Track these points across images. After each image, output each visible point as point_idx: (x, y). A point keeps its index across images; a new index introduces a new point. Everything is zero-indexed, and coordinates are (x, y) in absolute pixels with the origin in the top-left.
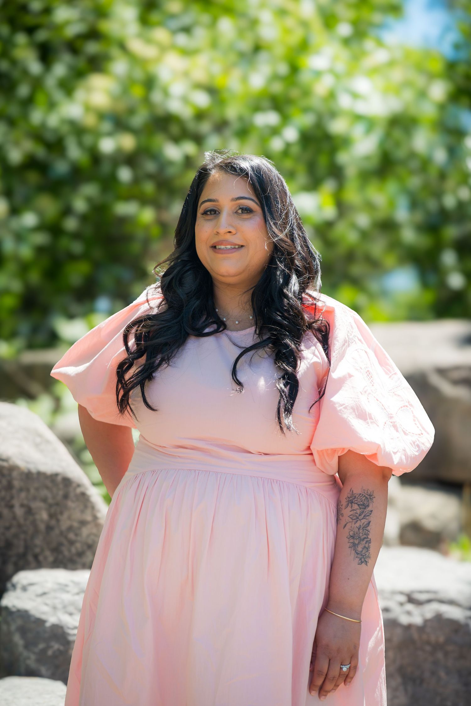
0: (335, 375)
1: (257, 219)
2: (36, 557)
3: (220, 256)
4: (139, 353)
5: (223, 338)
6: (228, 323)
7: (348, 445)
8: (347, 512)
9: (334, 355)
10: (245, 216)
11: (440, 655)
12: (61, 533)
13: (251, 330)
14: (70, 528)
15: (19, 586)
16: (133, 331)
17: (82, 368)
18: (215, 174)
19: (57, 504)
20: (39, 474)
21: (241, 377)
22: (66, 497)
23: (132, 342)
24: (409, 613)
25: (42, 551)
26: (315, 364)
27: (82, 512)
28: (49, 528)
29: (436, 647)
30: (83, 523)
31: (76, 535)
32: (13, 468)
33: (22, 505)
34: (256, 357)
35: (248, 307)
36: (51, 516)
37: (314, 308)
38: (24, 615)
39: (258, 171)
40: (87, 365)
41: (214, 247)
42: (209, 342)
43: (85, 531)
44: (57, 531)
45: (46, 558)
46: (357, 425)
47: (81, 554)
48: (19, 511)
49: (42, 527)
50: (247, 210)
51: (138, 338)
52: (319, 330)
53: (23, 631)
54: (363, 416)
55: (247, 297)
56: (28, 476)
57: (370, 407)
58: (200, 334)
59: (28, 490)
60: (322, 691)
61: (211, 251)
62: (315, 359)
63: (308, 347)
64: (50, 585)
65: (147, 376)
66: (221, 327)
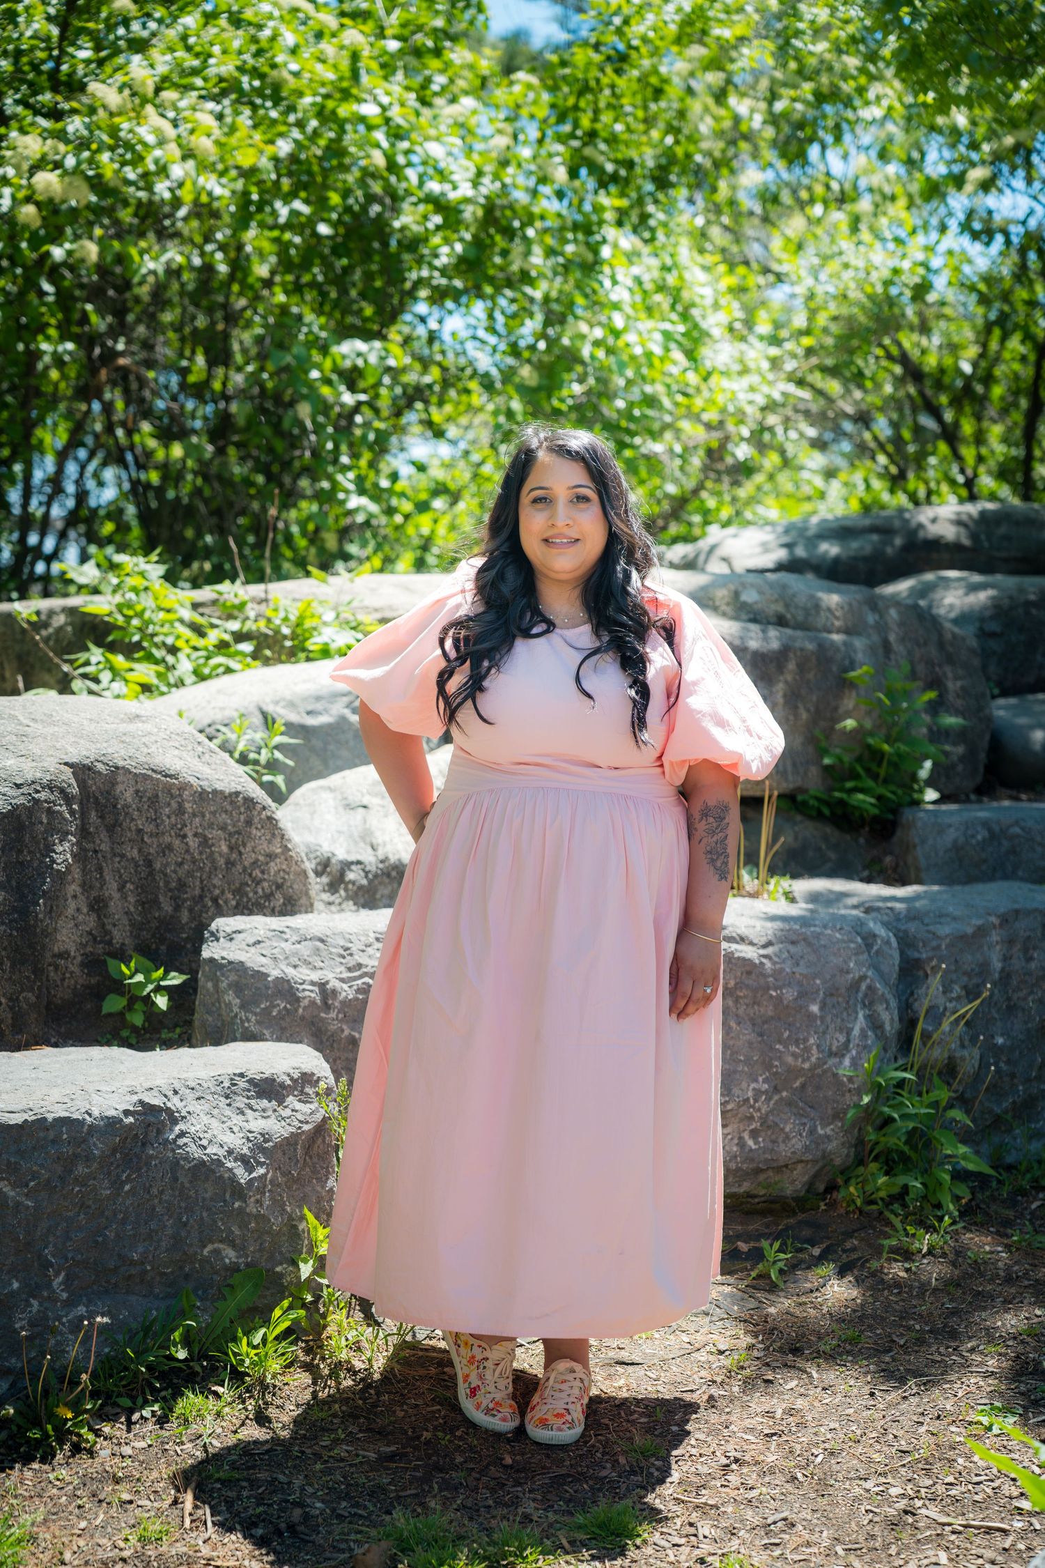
1: (594, 509)
2: (215, 900)
3: (555, 551)
4: (461, 659)
5: (555, 637)
6: (557, 622)
7: (701, 756)
8: (700, 828)
9: (684, 657)
10: (582, 506)
12: (245, 869)
13: (587, 628)
14: (255, 863)
15: (222, 934)
16: (451, 633)
17: (378, 672)
18: (541, 455)
19: (239, 833)
20: (215, 792)
21: (587, 686)
22: (249, 823)
23: (449, 644)
25: (223, 892)
26: (663, 668)
27: (270, 842)
28: (230, 864)
31: (263, 872)
32: (185, 786)
33: (196, 835)
34: (602, 664)
35: (578, 603)
36: (231, 848)
37: (656, 604)
38: (239, 968)
40: (387, 668)
41: (546, 540)
42: (538, 643)
43: (273, 867)
44: (239, 868)
45: (226, 902)
46: (716, 732)
47: (269, 897)
48: (193, 842)
49: (222, 862)
50: (585, 499)
51: (456, 642)
52: (664, 628)
53: (238, 988)
54: (722, 723)
55: (577, 592)
56: (201, 795)
57: (726, 714)
58: (527, 634)
59: (203, 816)
60: (681, 1014)
61: (543, 545)
62: (666, 663)
63: (654, 649)
64: (261, 933)
65: (475, 686)
66: (551, 626)
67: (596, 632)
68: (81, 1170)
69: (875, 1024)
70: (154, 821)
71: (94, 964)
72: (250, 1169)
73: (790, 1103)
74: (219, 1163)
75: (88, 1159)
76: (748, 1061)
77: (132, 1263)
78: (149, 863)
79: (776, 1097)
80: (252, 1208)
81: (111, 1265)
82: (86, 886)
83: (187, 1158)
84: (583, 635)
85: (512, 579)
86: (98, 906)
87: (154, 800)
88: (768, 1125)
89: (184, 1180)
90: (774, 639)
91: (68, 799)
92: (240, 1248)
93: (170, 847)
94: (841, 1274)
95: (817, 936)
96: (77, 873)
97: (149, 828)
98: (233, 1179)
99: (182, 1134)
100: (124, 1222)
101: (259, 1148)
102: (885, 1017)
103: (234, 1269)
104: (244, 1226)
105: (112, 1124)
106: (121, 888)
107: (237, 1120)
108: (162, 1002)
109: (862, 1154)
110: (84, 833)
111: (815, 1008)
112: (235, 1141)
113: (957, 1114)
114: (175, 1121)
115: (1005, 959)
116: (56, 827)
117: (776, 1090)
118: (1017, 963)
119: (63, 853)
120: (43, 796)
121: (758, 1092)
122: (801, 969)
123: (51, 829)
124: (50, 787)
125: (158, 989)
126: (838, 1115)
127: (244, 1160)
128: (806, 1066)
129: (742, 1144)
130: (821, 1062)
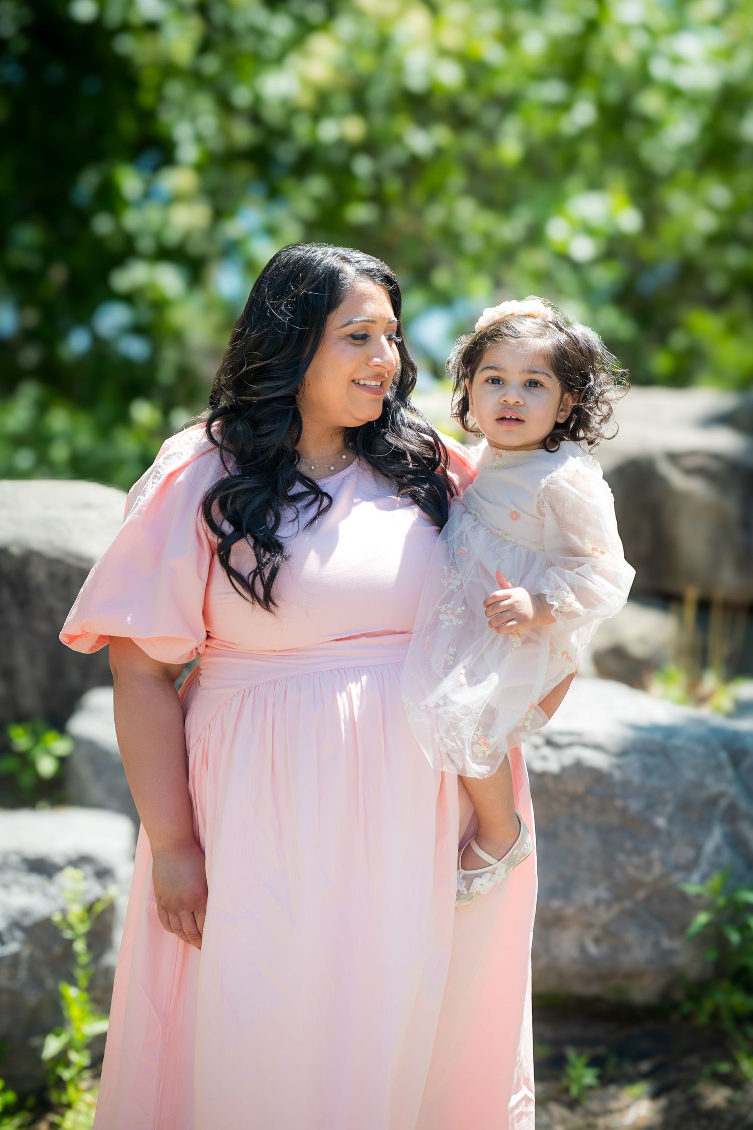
11: (578, 808)
15: (86, 709)
24: (544, 758)
29: (575, 798)
69: (735, 841)
73: (632, 914)
79: (616, 909)
87: (66, 582)
88: (608, 934)
95: (678, 749)
108: (46, 766)
111: (661, 822)
122: (653, 782)
125: (45, 754)
128: (648, 878)
129: (583, 949)
130: (665, 876)
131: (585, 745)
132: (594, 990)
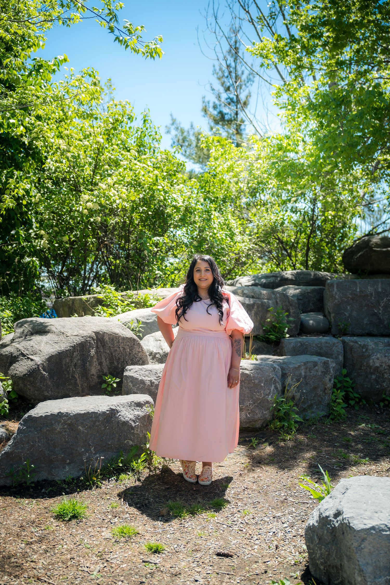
0: (232, 310)
1: (211, 272)
3: (202, 282)
4: (181, 306)
5: (202, 302)
7: (235, 328)
8: (235, 344)
9: (231, 306)
10: (208, 272)
13: (209, 299)
14: (135, 353)
15: (128, 370)
17: (162, 310)
18: (198, 260)
19: (132, 347)
20: (126, 337)
21: (209, 312)
22: (134, 344)
23: (178, 303)
25: (128, 360)
27: (139, 349)
28: (130, 354)
30: (139, 352)
31: (137, 356)
32: (120, 336)
33: (122, 347)
34: (212, 307)
35: (207, 294)
36: (130, 350)
37: (225, 294)
38: (132, 377)
39: (210, 260)
40: (164, 309)
41: (200, 280)
42: (198, 303)
43: (139, 354)
44: (132, 355)
45: (129, 362)
46: (238, 323)
47: (139, 361)
48: (121, 349)
49: (128, 353)
50: (208, 270)
51: (180, 302)
52: (226, 299)
53: (132, 382)
54: (239, 321)
55: (207, 291)
56: (123, 338)
57: (240, 319)
58: (196, 301)
59: (124, 343)
60: (231, 387)
62: (226, 307)
63: (224, 304)
64: (137, 369)
65: (184, 312)
66: (201, 299)
67: (211, 301)
68: (97, 423)
69: (276, 387)
70: (113, 344)
71: (100, 377)
72: (135, 423)
73: (257, 406)
74: (128, 422)
75: (99, 421)
76: (248, 397)
77: (109, 445)
78: (112, 354)
79: (254, 405)
80: (136, 432)
81: (104, 445)
82: (98, 359)
83: (121, 421)
84: (208, 301)
85: (192, 289)
86: (100, 364)
87: (113, 340)
88: (252, 412)
89: (120, 426)
90: (252, 301)
91: (94, 340)
92: (133, 441)
93: (116, 350)
94: (270, 445)
95: (263, 368)
96: (96, 356)
97: (112, 346)
98: (131, 425)
99: (120, 415)
100: (107, 435)
101: (137, 418)
102: (278, 386)
103: (132, 446)
104: (134, 436)
105: (104, 413)
106: (106, 360)
107: (132, 412)
108: (115, 385)
109: (274, 418)
110: (97, 347)
111: (262, 385)
112: (132, 417)
113: (295, 408)
114: (118, 412)
115: (305, 372)
116: (91, 346)
117: (254, 403)
118: (308, 374)
119: (93, 352)
120: (88, 339)
121: (250, 404)
122: (259, 376)
123: (90, 347)
124: (90, 337)
125: (114, 382)
126: (268, 409)
127: (134, 421)
128: (261, 398)
129: (246, 416)
130: (264, 397)
131: (243, 369)
132: (248, 425)
